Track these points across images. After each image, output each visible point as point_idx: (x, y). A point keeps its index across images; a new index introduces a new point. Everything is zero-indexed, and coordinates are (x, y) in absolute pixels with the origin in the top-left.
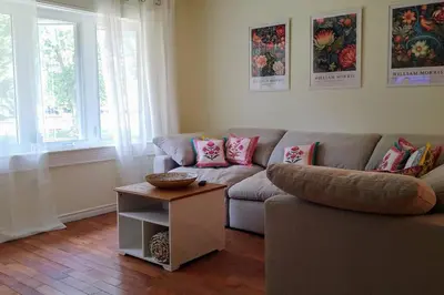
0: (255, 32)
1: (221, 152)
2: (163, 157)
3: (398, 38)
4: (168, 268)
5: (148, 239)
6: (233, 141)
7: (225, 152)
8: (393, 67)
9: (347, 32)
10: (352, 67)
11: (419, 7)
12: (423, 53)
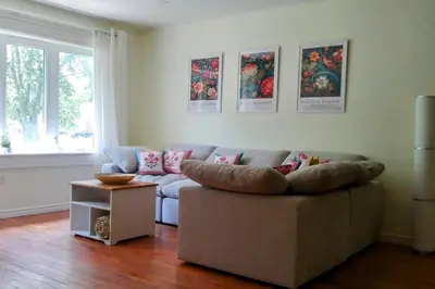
0: (195, 62)
1: (160, 163)
2: (110, 165)
3: (306, 73)
4: (108, 243)
5: (94, 220)
6: (170, 154)
7: (163, 162)
8: (302, 96)
9: (267, 66)
10: (270, 95)
11: (323, 49)
12: (325, 85)
